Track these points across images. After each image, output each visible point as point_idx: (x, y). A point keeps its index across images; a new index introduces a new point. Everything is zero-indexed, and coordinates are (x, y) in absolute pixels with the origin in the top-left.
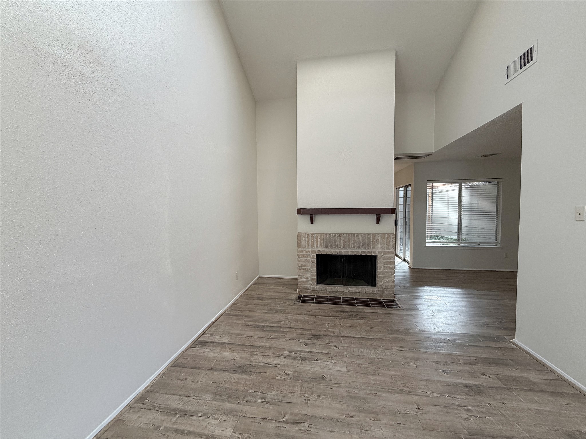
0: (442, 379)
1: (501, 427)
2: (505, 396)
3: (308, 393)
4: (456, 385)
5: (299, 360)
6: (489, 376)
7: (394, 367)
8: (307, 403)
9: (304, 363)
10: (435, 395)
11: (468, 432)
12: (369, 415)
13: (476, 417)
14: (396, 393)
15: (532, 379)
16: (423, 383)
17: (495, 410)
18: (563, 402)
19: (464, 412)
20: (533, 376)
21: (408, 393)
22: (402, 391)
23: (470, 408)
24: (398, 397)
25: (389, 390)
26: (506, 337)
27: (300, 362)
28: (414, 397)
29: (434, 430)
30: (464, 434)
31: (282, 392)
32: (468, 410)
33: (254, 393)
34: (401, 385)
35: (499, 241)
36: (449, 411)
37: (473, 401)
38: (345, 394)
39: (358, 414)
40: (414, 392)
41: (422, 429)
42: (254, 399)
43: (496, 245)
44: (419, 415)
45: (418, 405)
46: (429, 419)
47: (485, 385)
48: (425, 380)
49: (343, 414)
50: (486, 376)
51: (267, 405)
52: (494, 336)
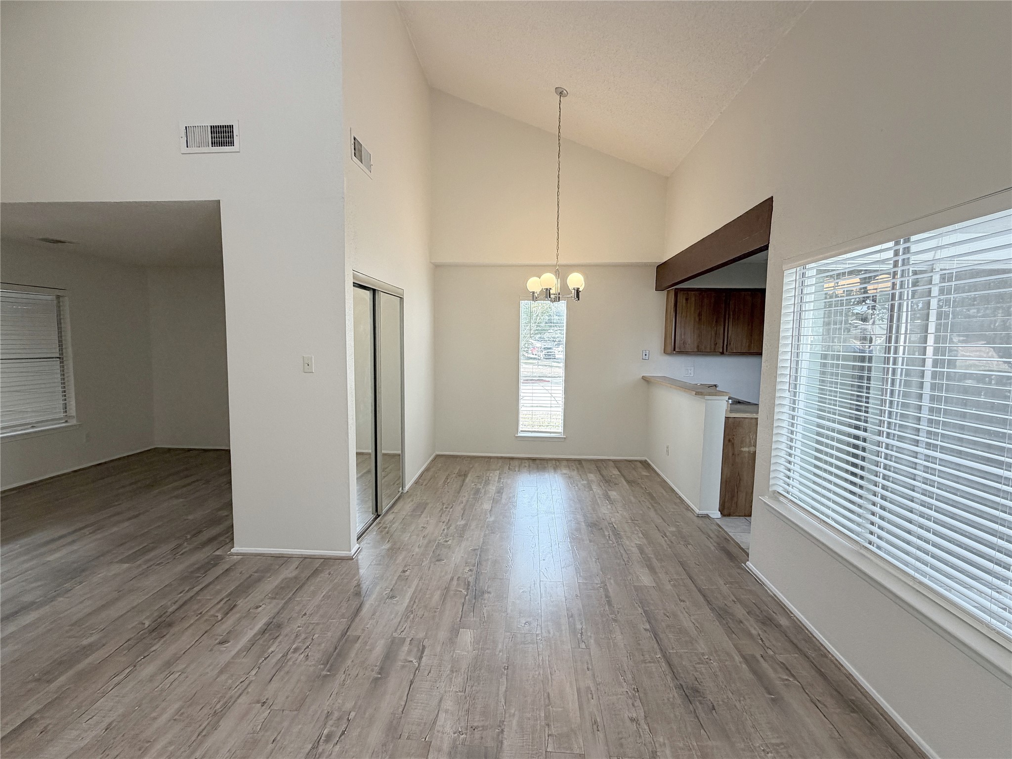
0: (233, 653)
1: (329, 634)
2: (297, 608)
4: (253, 642)
6: (263, 604)
7: (157, 707)
10: (254, 672)
11: (323, 664)
13: (308, 647)
14: (215, 727)
15: (290, 576)
16: (223, 677)
17: (308, 627)
18: (324, 575)
19: (296, 655)
20: (289, 572)
21: (226, 707)
22: (218, 716)
23: (294, 646)
24: (226, 724)
25: (204, 734)
26: (218, 553)
28: (239, 701)
29: (304, 700)
30: (323, 670)
32: (296, 650)
34: (205, 711)
35: (72, 411)
36: (286, 669)
37: (287, 638)
40: (231, 697)
41: (296, 712)
43: (66, 422)
44: (274, 707)
45: (258, 702)
46: (287, 698)
47: (272, 615)
48: (221, 672)
50: (261, 606)
52: (206, 560)
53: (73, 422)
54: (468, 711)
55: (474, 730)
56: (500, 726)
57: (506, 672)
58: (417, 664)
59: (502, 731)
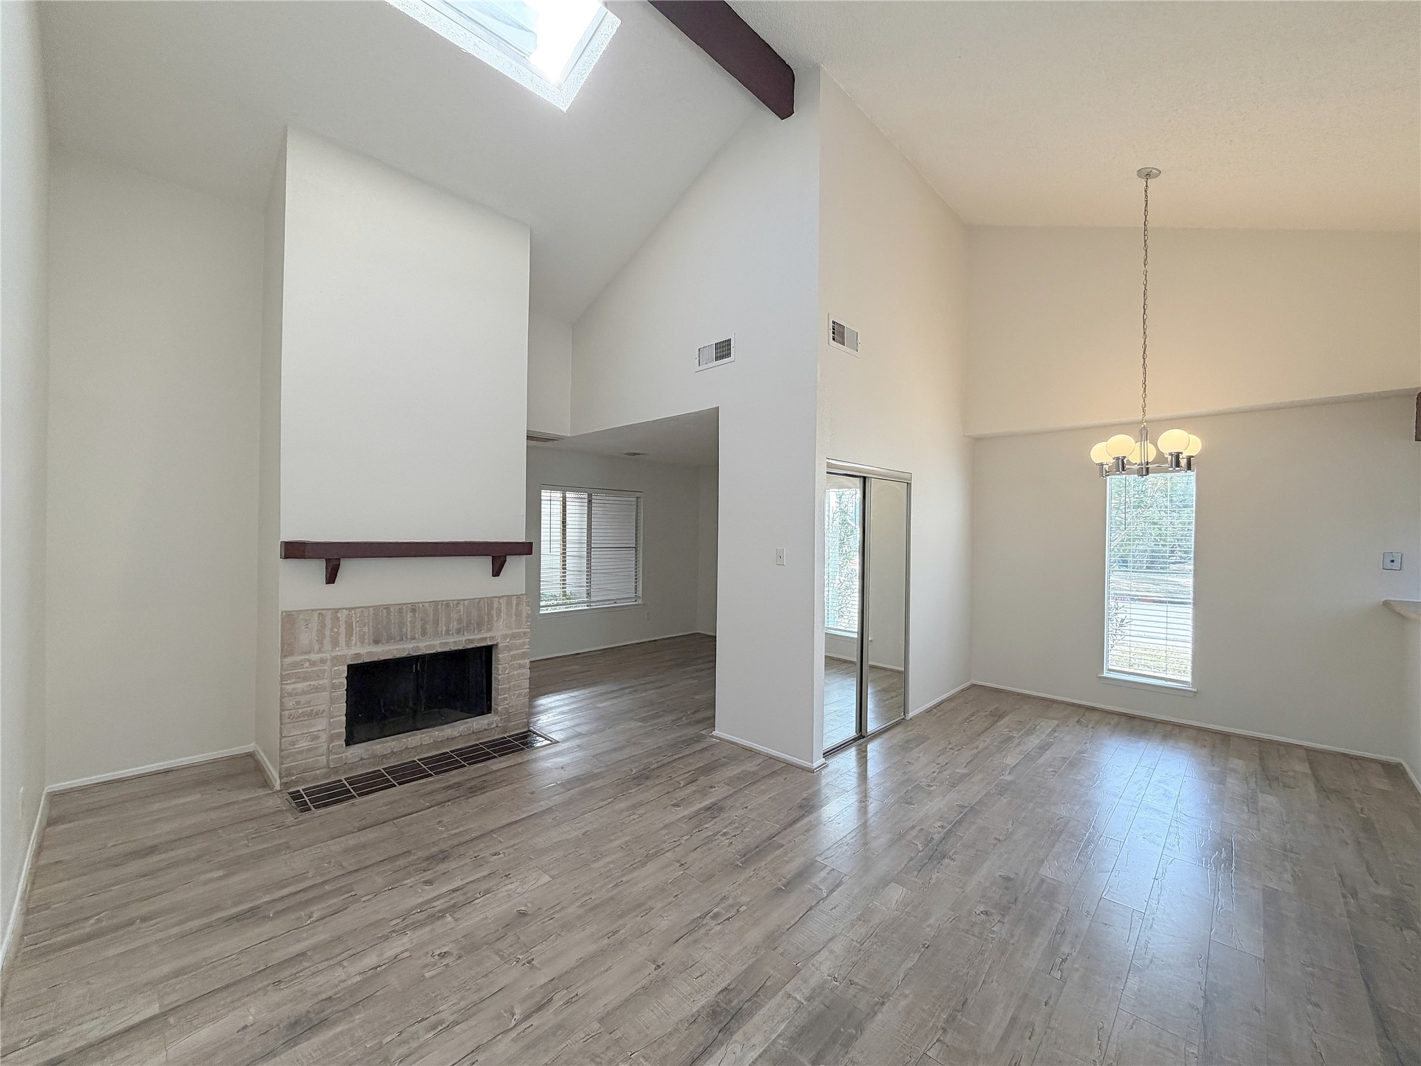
0: (679, 816)
1: (758, 832)
2: (742, 800)
3: (520, 952)
4: (698, 813)
5: (443, 917)
6: (718, 786)
7: (615, 833)
8: (532, 967)
9: (459, 916)
10: (686, 838)
11: (740, 855)
12: (635, 913)
13: (735, 836)
14: (643, 864)
15: (751, 770)
16: (664, 832)
17: (743, 819)
18: (780, 779)
19: (723, 839)
20: (750, 766)
21: (656, 855)
22: (649, 858)
23: (725, 831)
24: (651, 867)
25: (634, 866)
26: (703, 732)
27: (449, 919)
28: (667, 854)
29: (713, 876)
30: (738, 860)
31: (468, 988)
32: (725, 834)
33: (403, 1035)
34: (642, 851)
35: (640, 593)
36: (710, 846)
37: (722, 821)
38: (581, 911)
39: (621, 922)
40: (662, 849)
41: (701, 883)
42: (414, 1044)
43: (636, 601)
44: (688, 872)
45: (678, 862)
46: (700, 869)
47: (720, 798)
48: (664, 827)
49: (602, 937)
50: (715, 787)
51: (457, 1029)
52: (693, 736)
53: (640, 602)
54: (855, 964)
55: (851, 984)
56: (882, 997)
57: (923, 950)
58: (825, 895)
59: (883, 1004)
